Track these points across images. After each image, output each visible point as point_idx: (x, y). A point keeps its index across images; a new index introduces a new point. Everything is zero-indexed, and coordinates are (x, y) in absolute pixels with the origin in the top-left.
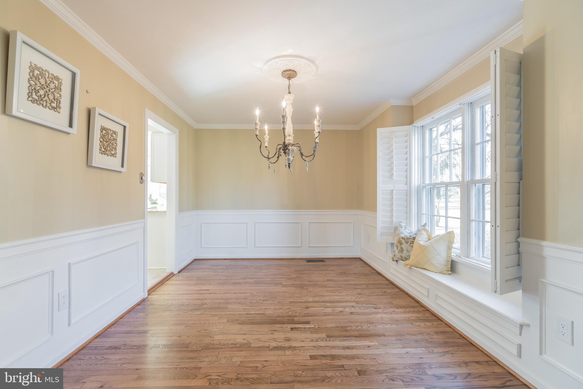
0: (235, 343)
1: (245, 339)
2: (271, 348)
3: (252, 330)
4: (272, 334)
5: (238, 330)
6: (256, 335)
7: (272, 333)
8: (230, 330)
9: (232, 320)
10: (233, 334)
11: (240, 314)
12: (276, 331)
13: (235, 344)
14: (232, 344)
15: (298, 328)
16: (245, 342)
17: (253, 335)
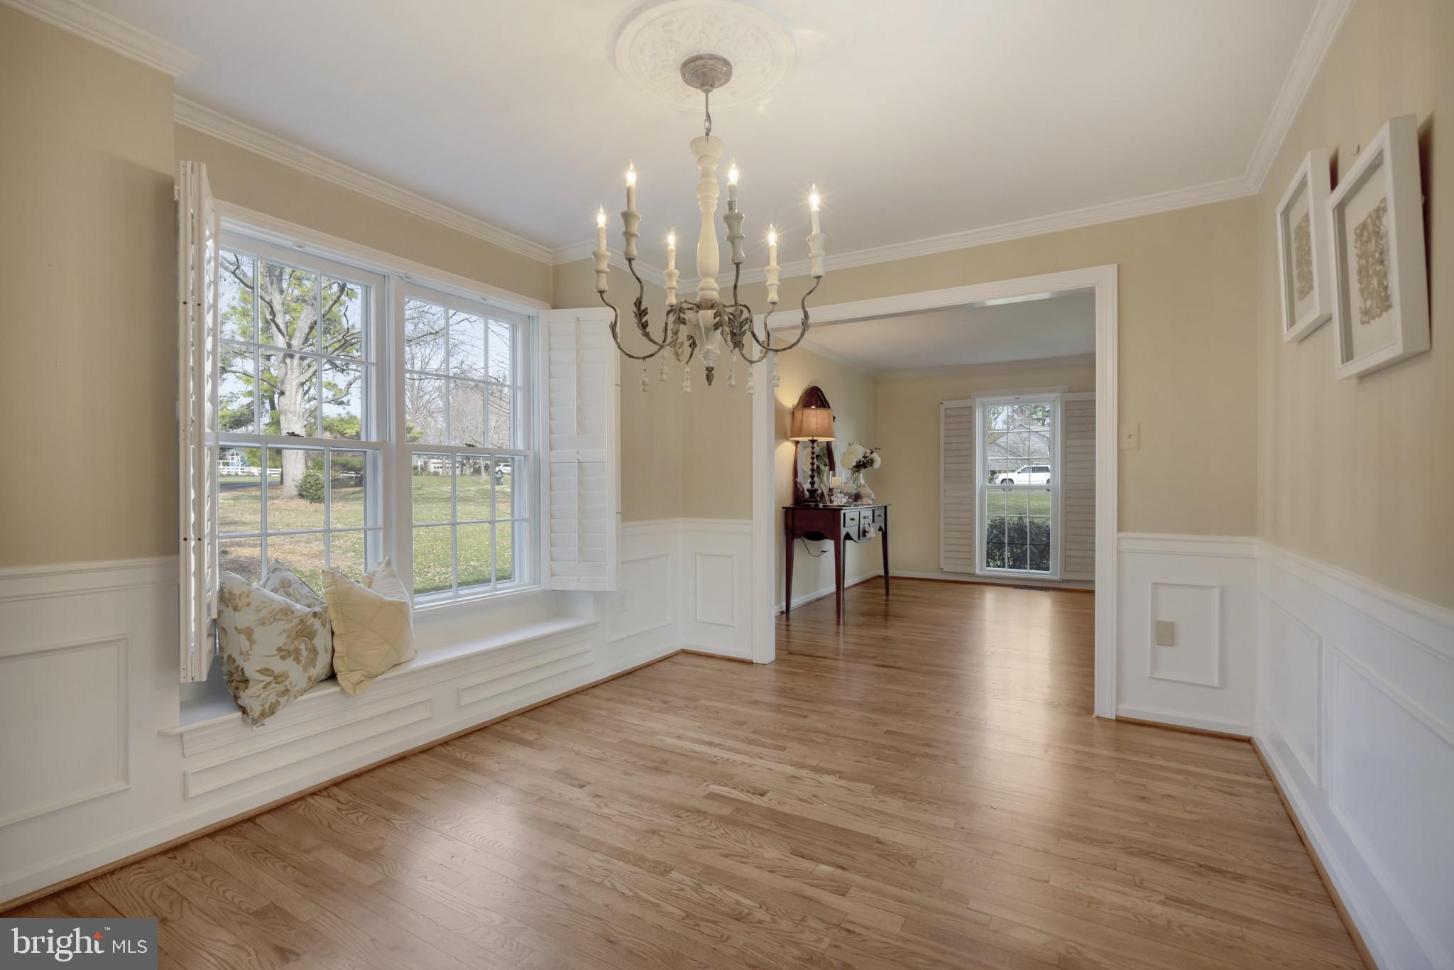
0: (905, 801)
1: (881, 801)
2: (837, 775)
3: (854, 817)
4: (815, 796)
5: (891, 827)
6: (851, 804)
7: (815, 799)
8: (912, 832)
9: (898, 860)
10: (904, 820)
11: (870, 875)
12: (801, 800)
13: (905, 798)
14: (913, 800)
15: (748, 792)
16: (881, 797)
17: (859, 805)
